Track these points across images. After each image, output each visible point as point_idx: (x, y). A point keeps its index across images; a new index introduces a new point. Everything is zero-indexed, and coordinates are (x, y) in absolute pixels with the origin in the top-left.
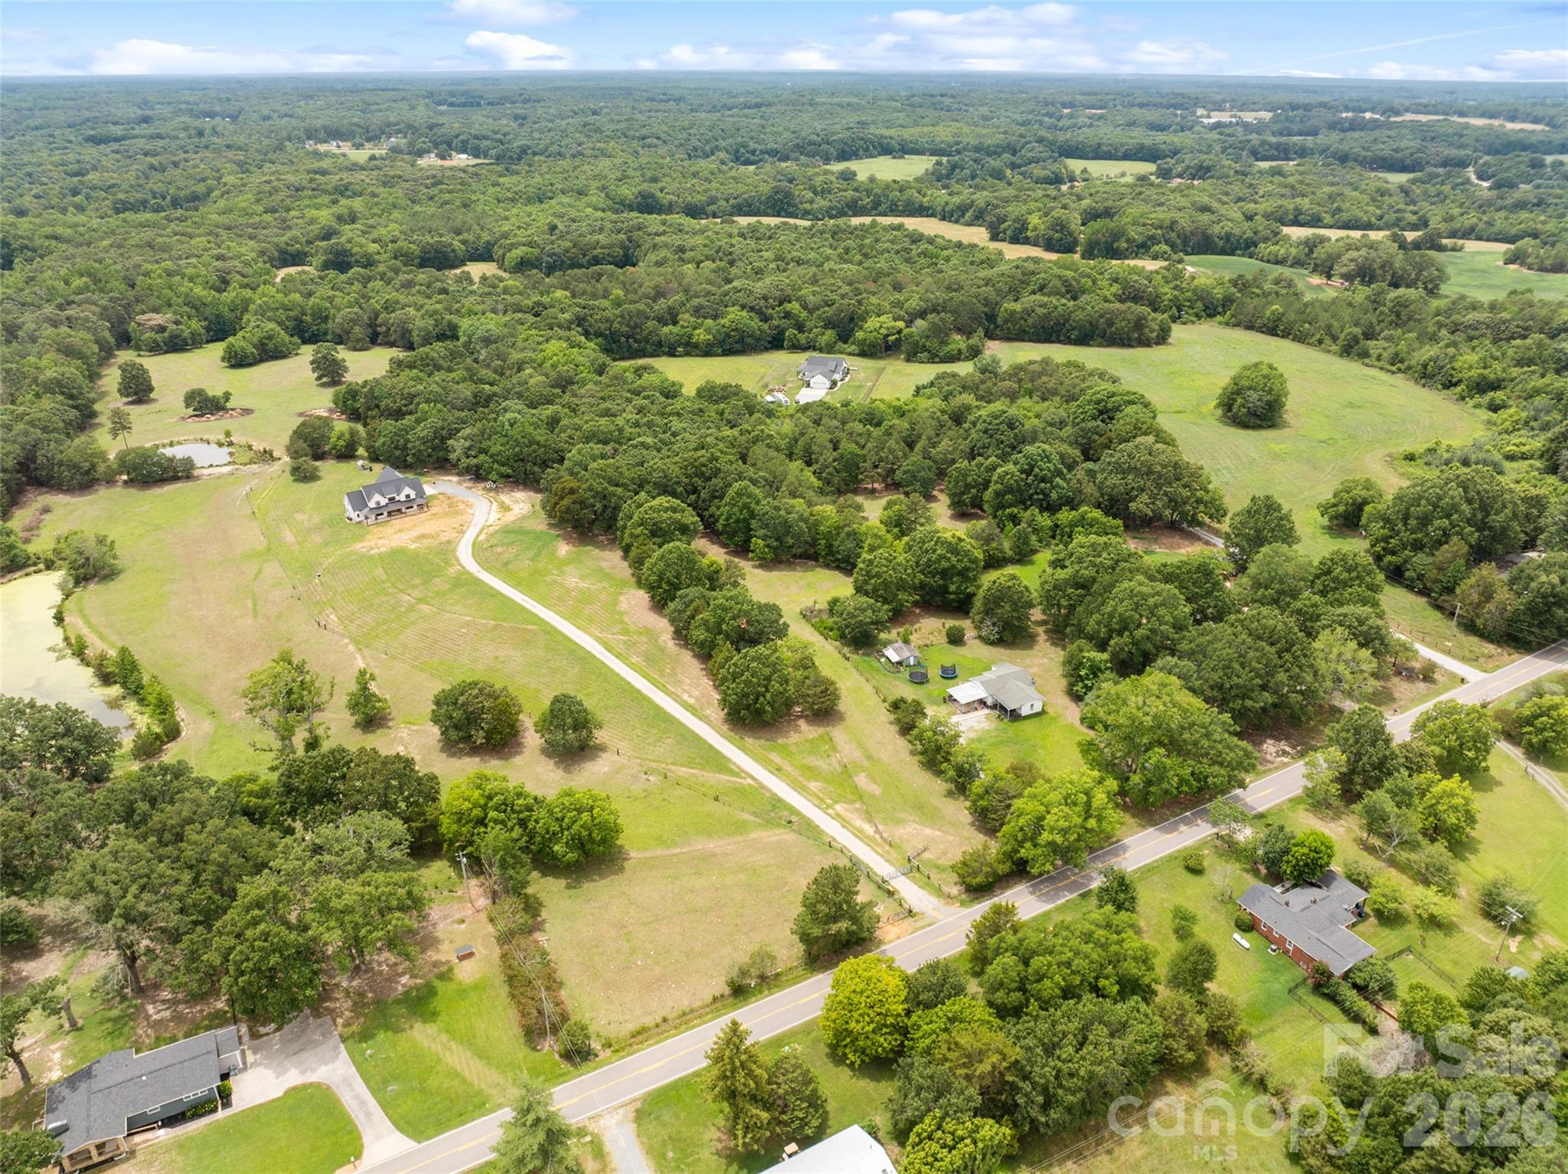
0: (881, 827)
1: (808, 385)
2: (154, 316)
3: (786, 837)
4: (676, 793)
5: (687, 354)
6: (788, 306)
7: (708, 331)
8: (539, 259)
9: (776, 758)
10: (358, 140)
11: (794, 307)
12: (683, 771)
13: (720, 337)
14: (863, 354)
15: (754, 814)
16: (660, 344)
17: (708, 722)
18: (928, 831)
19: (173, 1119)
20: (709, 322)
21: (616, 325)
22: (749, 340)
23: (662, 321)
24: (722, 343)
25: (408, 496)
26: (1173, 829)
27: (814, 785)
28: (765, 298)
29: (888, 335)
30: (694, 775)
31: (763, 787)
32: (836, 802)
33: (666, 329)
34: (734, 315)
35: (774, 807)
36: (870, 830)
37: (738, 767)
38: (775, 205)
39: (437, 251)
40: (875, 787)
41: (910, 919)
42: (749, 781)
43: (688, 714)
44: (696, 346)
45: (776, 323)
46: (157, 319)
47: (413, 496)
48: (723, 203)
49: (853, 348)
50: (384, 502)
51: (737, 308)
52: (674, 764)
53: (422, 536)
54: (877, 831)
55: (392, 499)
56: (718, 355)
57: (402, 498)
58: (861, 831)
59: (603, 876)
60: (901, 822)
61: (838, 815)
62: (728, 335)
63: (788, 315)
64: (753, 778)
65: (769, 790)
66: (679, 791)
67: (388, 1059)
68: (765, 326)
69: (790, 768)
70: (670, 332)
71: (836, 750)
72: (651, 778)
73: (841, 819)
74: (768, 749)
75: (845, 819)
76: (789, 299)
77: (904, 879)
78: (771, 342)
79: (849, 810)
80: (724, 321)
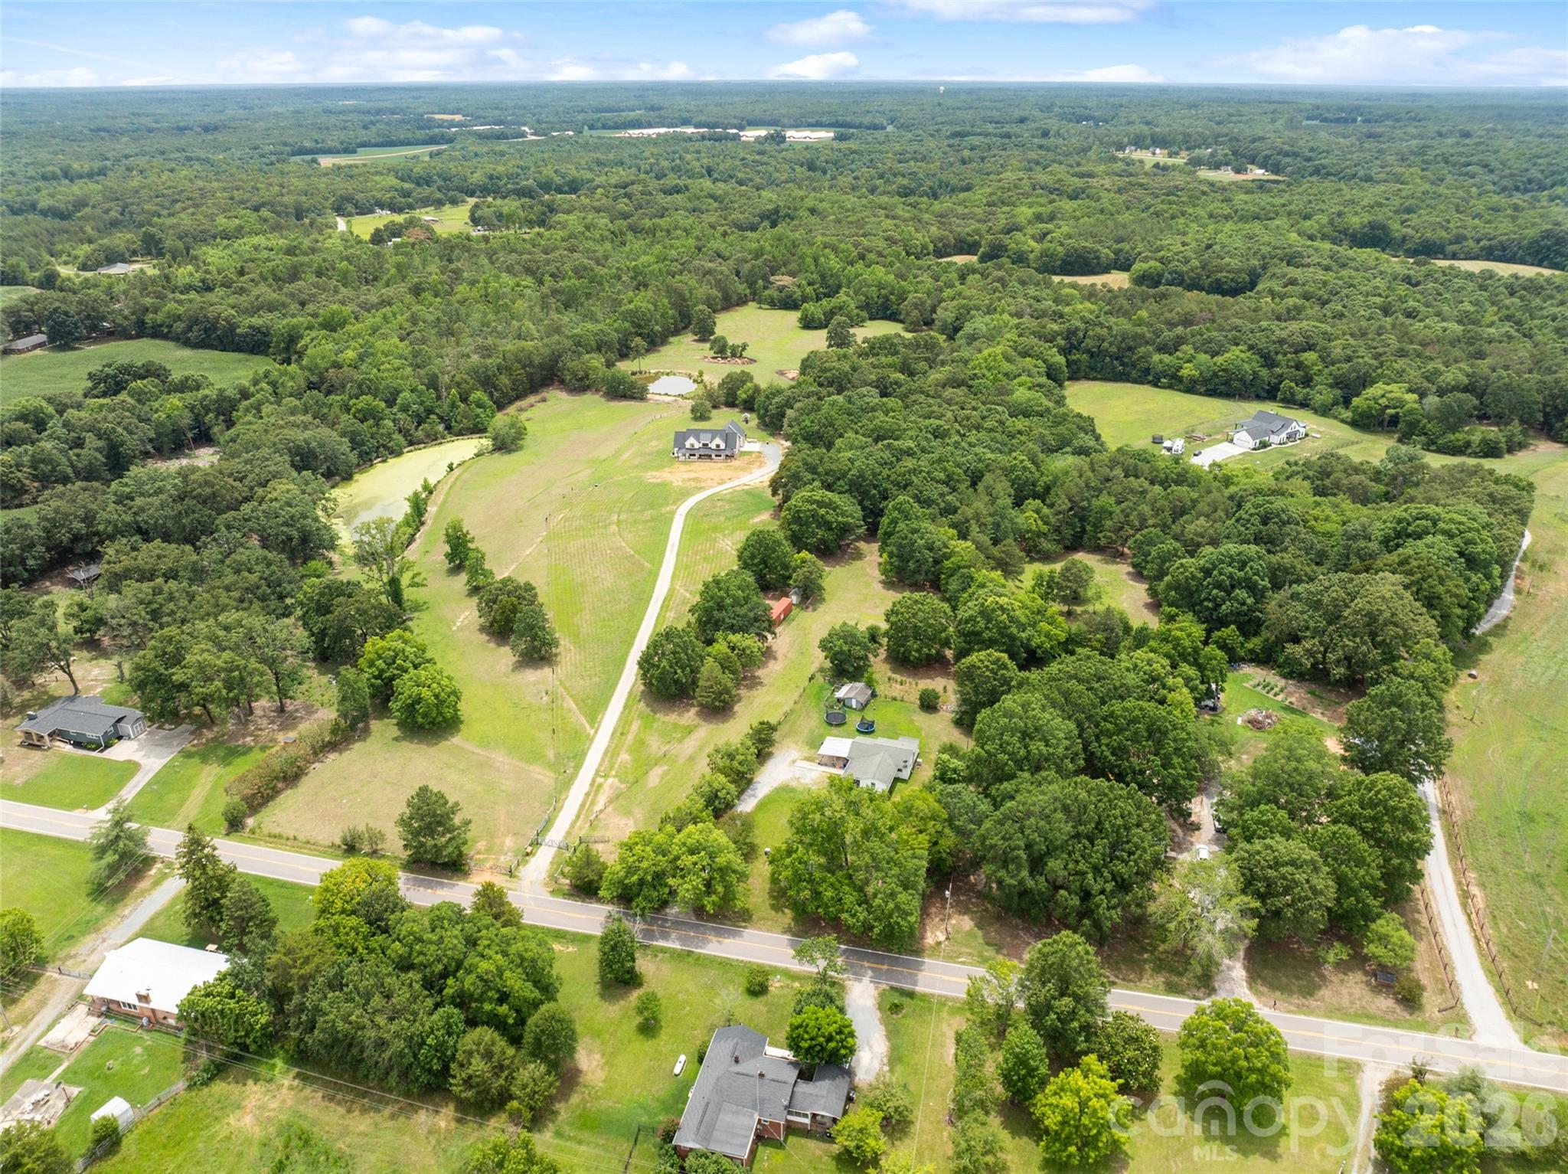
0: (609, 809)
1: (1231, 441)
2: (786, 278)
3: (545, 781)
4: (541, 715)
5: (1170, 387)
6: (1304, 356)
7: (1199, 366)
8: (1160, 275)
9: (635, 723)
10: (1175, 149)
11: (1310, 357)
12: (568, 703)
13: (1208, 375)
14: (1354, 424)
15: (557, 754)
16: (1147, 371)
19: (77, 744)
20: (1203, 357)
22: (1236, 384)
23: (1163, 349)
24: (1205, 381)
25: (718, 446)
27: (624, 757)
28: (1282, 342)
29: (1387, 407)
30: (570, 710)
31: (591, 739)
32: (615, 776)
33: (1156, 357)
34: (1235, 356)
35: (572, 756)
36: (599, 806)
37: (602, 718)
38: (1538, 252)
39: (1079, 256)
40: (657, 780)
41: (507, 878)
42: (592, 732)
44: (1180, 380)
45: (1279, 371)
46: (785, 280)
47: (723, 446)
48: (1471, 243)
49: (1347, 414)
50: (697, 445)
51: (1244, 348)
52: (572, 696)
53: (693, 479)
54: (602, 810)
55: (705, 445)
56: (1200, 394)
57: (713, 446)
58: (593, 804)
59: (420, 742)
60: (627, 814)
61: (600, 785)
62: (1215, 374)
63: (1299, 366)
64: (596, 731)
65: (590, 743)
66: (544, 715)
67: (177, 773)
68: (1264, 373)
69: (630, 737)
70: (1161, 361)
71: (681, 741)
72: (545, 698)
73: (595, 788)
74: (641, 717)
75: (598, 790)
76: (1310, 347)
77: (554, 850)
78: (1268, 391)
79: (611, 786)
80: (1219, 359)
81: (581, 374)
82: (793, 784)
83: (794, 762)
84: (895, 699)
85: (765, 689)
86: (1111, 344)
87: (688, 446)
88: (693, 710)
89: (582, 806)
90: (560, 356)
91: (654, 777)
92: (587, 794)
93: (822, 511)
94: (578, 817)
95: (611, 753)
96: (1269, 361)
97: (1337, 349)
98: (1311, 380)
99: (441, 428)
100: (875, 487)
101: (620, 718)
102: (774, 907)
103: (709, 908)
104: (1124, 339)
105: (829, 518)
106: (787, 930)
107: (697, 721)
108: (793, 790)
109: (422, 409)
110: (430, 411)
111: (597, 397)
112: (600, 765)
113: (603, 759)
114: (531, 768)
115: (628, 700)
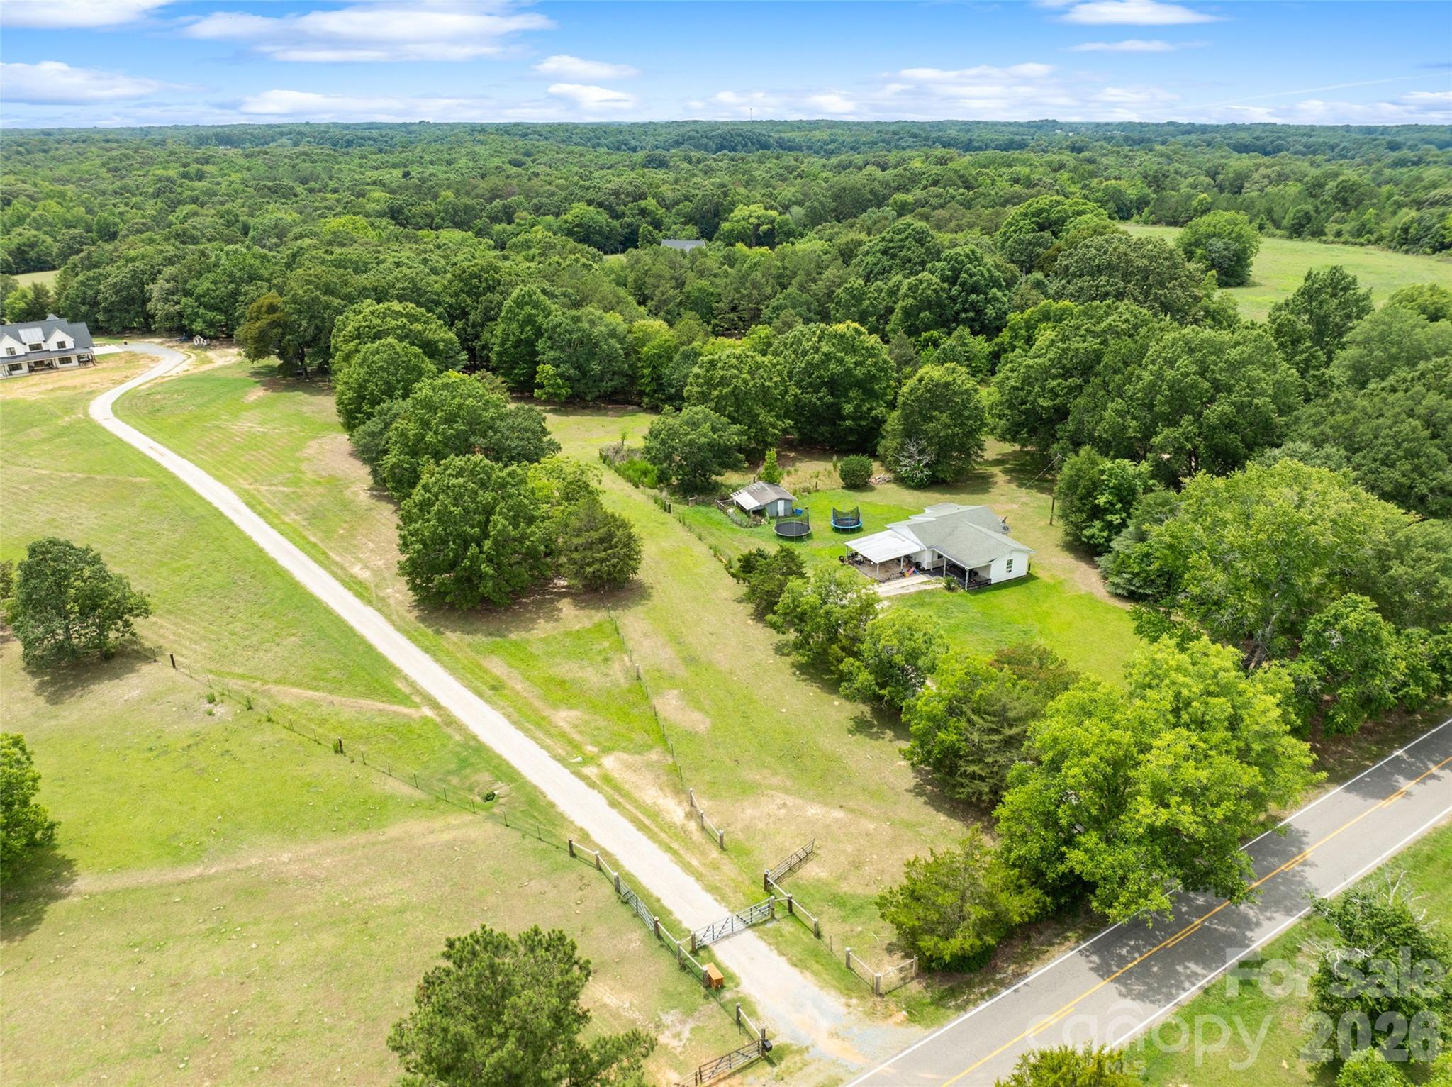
0: (703, 804)
3: (473, 833)
4: (258, 739)
6: (643, 203)
7: (548, 227)
9: (497, 666)
12: (291, 695)
15: (414, 781)
17: (380, 605)
18: (813, 810)
20: (550, 218)
23: (495, 220)
25: (61, 344)
26: (1381, 788)
27: (563, 717)
29: (759, 225)
30: (314, 704)
31: (450, 721)
32: (606, 750)
33: (499, 227)
34: (582, 211)
35: (464, 763)
36: (675, 811)
37: (412, 684)
40: (697, 716)
41: (765, 1070)
42: (427, 712)
43: (349, 596)
45: (628, 220)
47: (70, 343)
50: (21, 350)
51: (584, 204)
52: (277, 682)
53: (58, 389)
54: (693, 814)
55: (35, 348)
57: (52, 345)
58: (654, 814)
60: (749, 790)
61: (607, 778)
62: (571, 232)
63: (643, 212)
64: (435, 705)
65: (462, 728)
66: (268, 735)
68: (615, 223)
69: (522, 686)
71: (623, 649)
72: (219, 710)
73: (604, 786)
74: (484, 650)
77: (750, 937)
79: (633, 769)
80: (567, 217)
91: (684, 714)
92: (613, 804)
96: (613, 212)
107: (600, 614)
112: (548, 749)
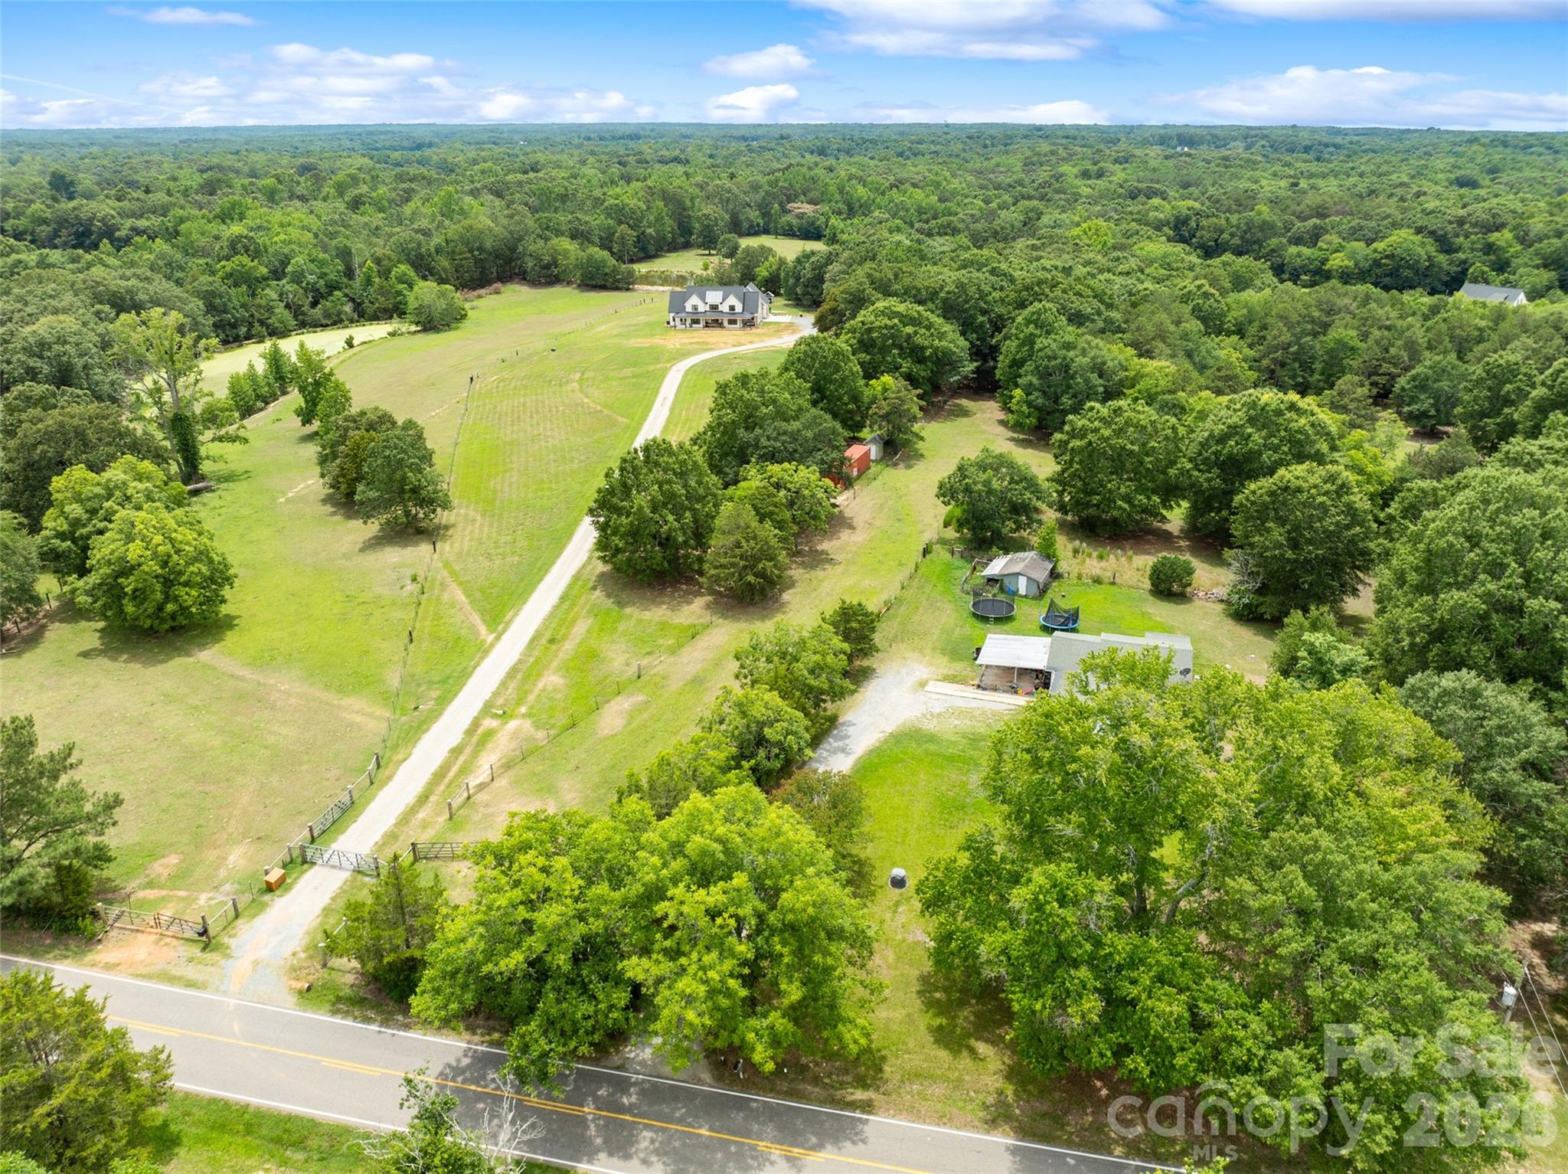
2: (807, 205)
3: (371, 725)
4: (394, 613)
6: (1494, 237)
7: (1352, 256)
9: (580, 627)
11: (1503, 237)
12: (452, 595)
13: (1365, 265)
15: (407, 677)
16: (1280, 269)
20: (1359, 246)
21: (1226, 236)
22: (1408, 273)
23: (1297, 241)
24: (1366, 274)
25: (732, 308)
28: (1461, 222)
30: (452, 605)
31: (488, 650)
32: (527, 715)
33: (1293, 250)
34: (1402, 239)
37: (515, 616)
42: (491, 638)
44: (1328, 275)
45: (1461, 256)
46: (806, 208)
47: (739, 308)
50: (702, 308)
51: (1412, 231)
52: (461, 583)
53: (696, 343)
54: (483, 784)
55: (714, 308)
57: (725, 308)
58: (465, 770)
61: (490, 734)
62: (1377, 263)
63: (1489, 248)
64: (500, 635)
65: (484, 657)
66: (402, 613)
68: (1442, 258)
69: (568, 647)
70: (1299, 255)
71: (673, 651)
72: (409, 588)
73: (477, 737)
74: (594, 612)
75: (481, 744)
76: (1499, 228)
77: (342, 876)
78: (1446, 284)
79: (515, 735)
80: (1380, 246)
81: (547, 259)
82: (930, 726)
83: (923, 684)
84: (1097, 581)
85: (839, 569)
86: (1232, 235)
87: (689, 309)
88: (699, 603)
89: (439, 775)
90: (521, 239)
91: (613, 717)
92: (456, 751)
93: (909, 329)
94: (423, 799)
95: (522, 674)
96: (1445, 245)
97: (1537, 225)
98: (1508, 263)
99: (348, 308)
100: (984, 312)
101: (552, 615)
102: (944, 1037)
103: (761, 1054)
104: (1249, 229)
105: (919, 340)
106: (997, 1116)
107: (707, 617)
108: (932, 738)
109: (322, 282)
110: (332, 287)
111: (568, 289)
112: (496, 694)
113: (503, 684)
114: (346, 702)
115: (570, 587)
